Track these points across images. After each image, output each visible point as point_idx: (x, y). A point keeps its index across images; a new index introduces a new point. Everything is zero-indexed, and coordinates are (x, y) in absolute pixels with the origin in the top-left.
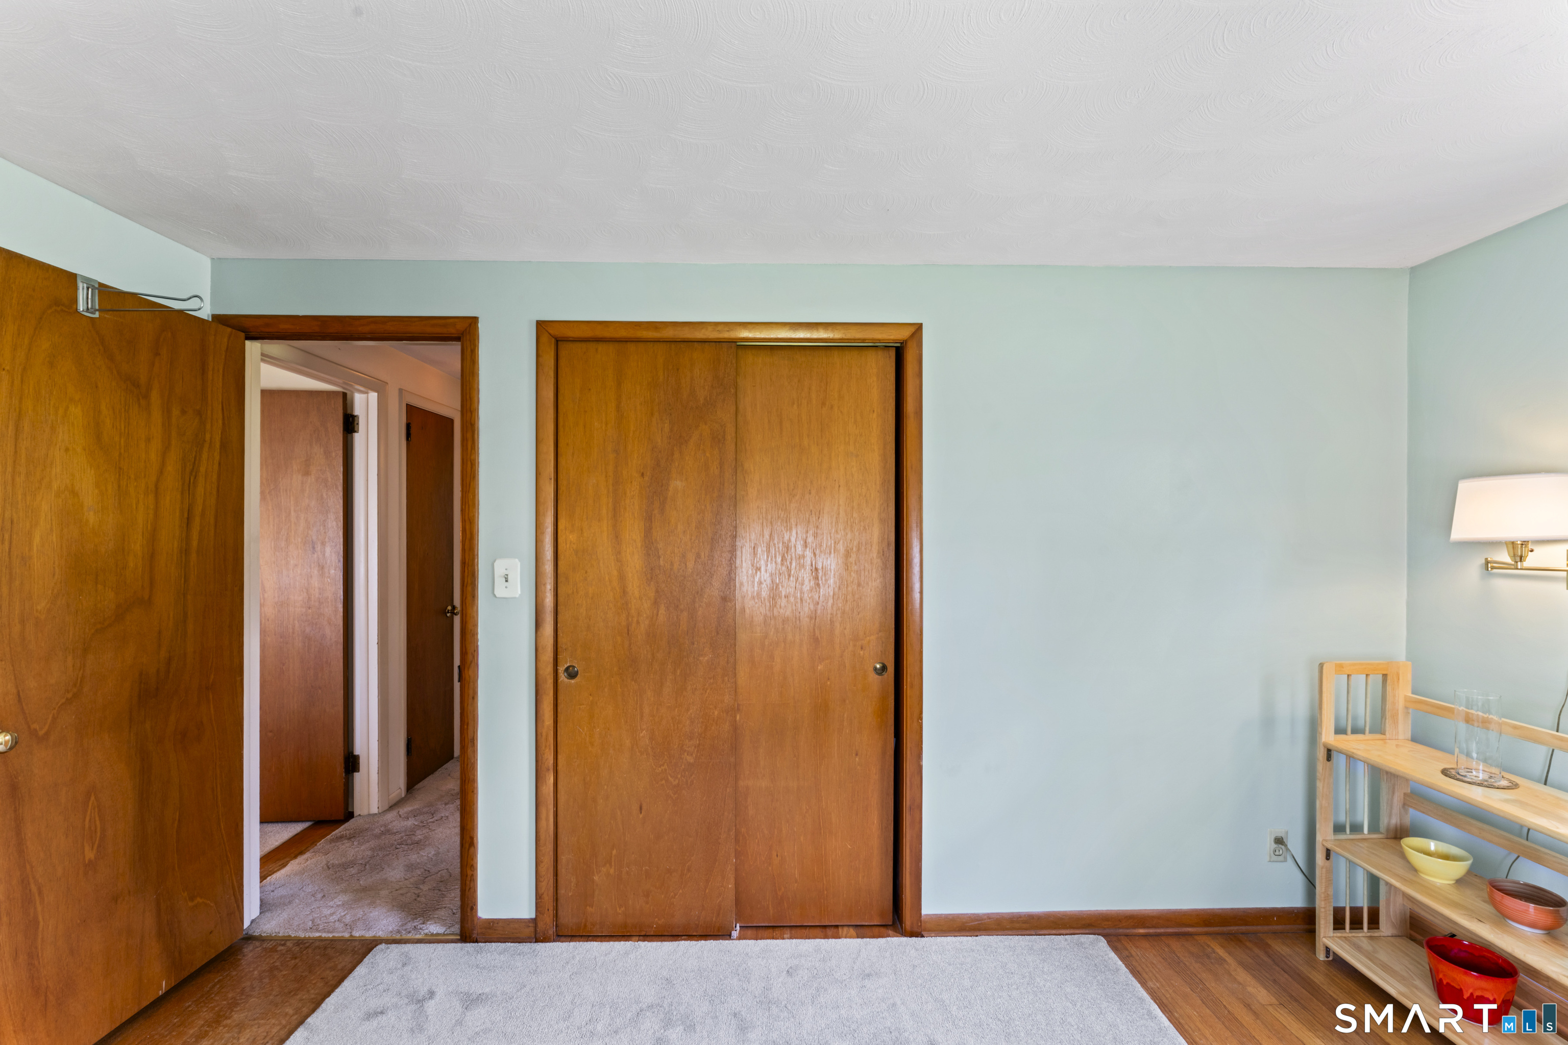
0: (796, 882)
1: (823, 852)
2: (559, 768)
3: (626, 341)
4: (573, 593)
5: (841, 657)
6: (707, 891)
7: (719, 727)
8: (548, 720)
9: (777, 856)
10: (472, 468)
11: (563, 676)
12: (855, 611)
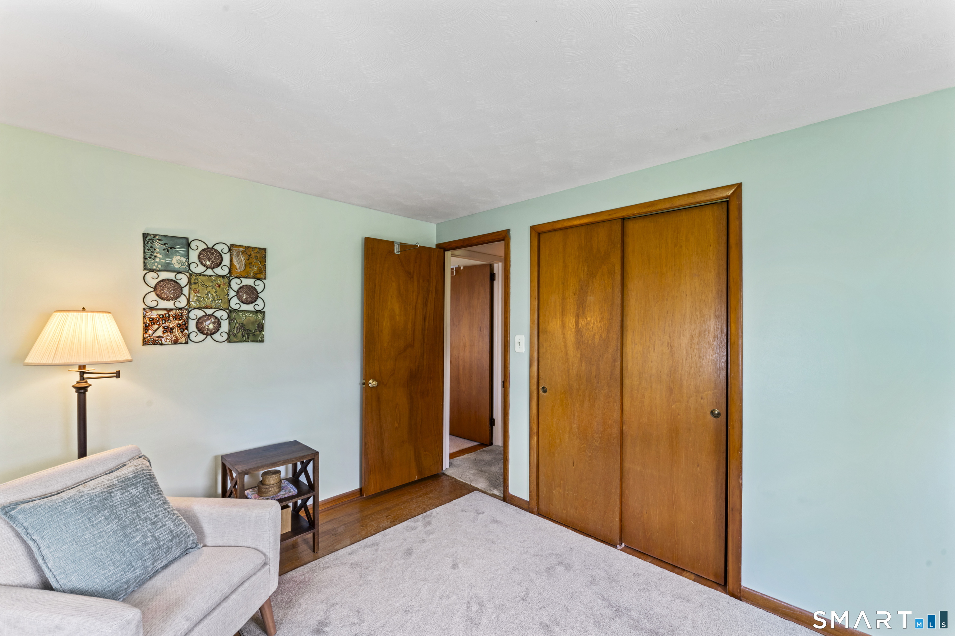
0: (658, 533)
1: (675, 520)
2: (540, 434)
3: (568, 228)
4: (545, 352)
5: (688, 402)
6: (605, 517)
7: (611, 430)
8: (535, 411)
9: (646, 513)
10: (507, 295)
11: (541, 391)
12: (697, 374)
